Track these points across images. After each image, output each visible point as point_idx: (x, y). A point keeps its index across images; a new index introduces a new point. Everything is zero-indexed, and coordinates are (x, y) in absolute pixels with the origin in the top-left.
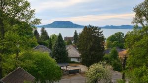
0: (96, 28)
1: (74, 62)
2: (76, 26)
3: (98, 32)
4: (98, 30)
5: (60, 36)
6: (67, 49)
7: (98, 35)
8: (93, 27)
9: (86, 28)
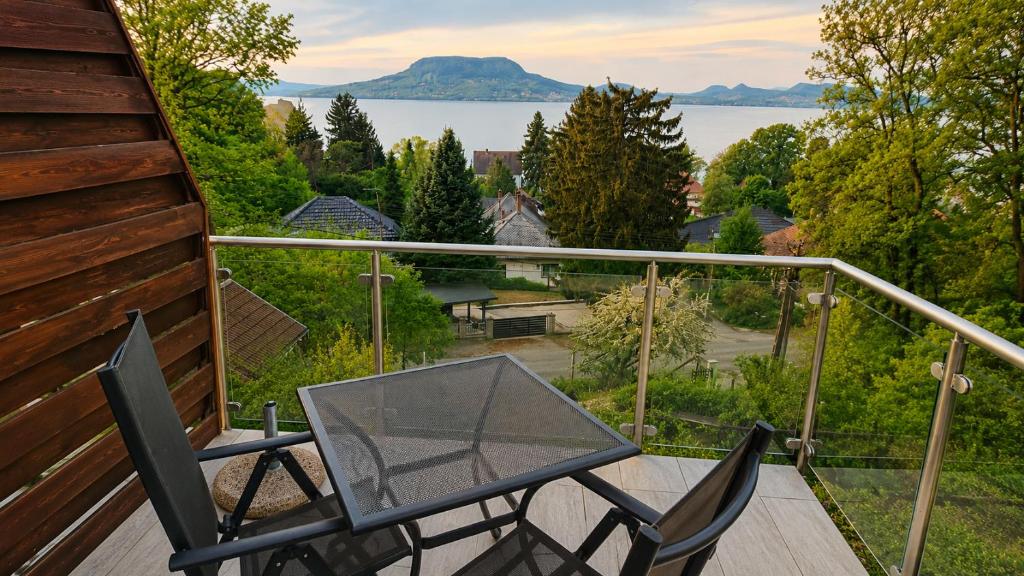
0: (646, 100)
1: (521, 285)
2: (544, 88)
3: (655, 120)
4: (652, 113)
5: (450, 146)
6: (486, 215)
7: (655, 135)
8: (626, 95)
9: (588, 97)
